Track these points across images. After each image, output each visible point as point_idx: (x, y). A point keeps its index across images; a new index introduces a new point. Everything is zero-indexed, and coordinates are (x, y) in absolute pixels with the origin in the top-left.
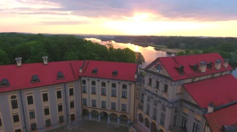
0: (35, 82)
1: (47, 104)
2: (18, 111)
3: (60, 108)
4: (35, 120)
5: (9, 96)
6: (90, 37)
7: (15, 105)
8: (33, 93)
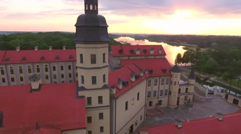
0: (58, 59)
1: (63, 72)
2: (48, 73)
3: (70, 76)
4: (56, 80)
5: (45, 65)
6: (125, 35)
7: (47, 70)
8: (55, 65)
